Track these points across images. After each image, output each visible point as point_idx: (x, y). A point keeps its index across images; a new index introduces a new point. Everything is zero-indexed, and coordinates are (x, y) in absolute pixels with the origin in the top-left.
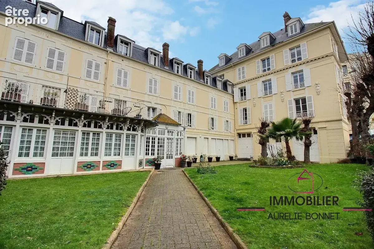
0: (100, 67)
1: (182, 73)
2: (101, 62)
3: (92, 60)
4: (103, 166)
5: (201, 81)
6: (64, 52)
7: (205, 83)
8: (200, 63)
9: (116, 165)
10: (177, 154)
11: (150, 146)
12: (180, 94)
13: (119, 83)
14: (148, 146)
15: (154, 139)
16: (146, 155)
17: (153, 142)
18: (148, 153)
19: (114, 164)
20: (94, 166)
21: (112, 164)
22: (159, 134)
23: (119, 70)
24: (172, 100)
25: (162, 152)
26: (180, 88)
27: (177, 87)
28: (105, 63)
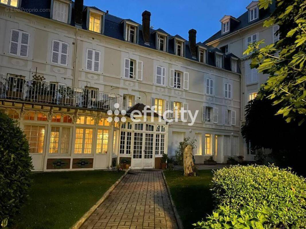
0: (68, 48)
1: (168, 49)
2: (69, 43)
3: (59, 41)
4: (73, 164)
5: (193, 58)
6: (27, 33)
7: (198, 61)
8: (193, 33)
9: (87, 163)
10: (157, 153)
11: (126, 143)
12: (164, 78)
13: (89, 66)
14: (122, 143)
15: (129, 134)
16: (121, 153)
17: (129, 139)
18: (123, 151)
19: (84, 162)
20: (64, 164)
21: (83, 162)
22: (136, 129)
23: (89, 51)
24: (154, 85)
25: (139, 150)
26: (164, 69)
27: (161, 68)
28: (73, 44)
